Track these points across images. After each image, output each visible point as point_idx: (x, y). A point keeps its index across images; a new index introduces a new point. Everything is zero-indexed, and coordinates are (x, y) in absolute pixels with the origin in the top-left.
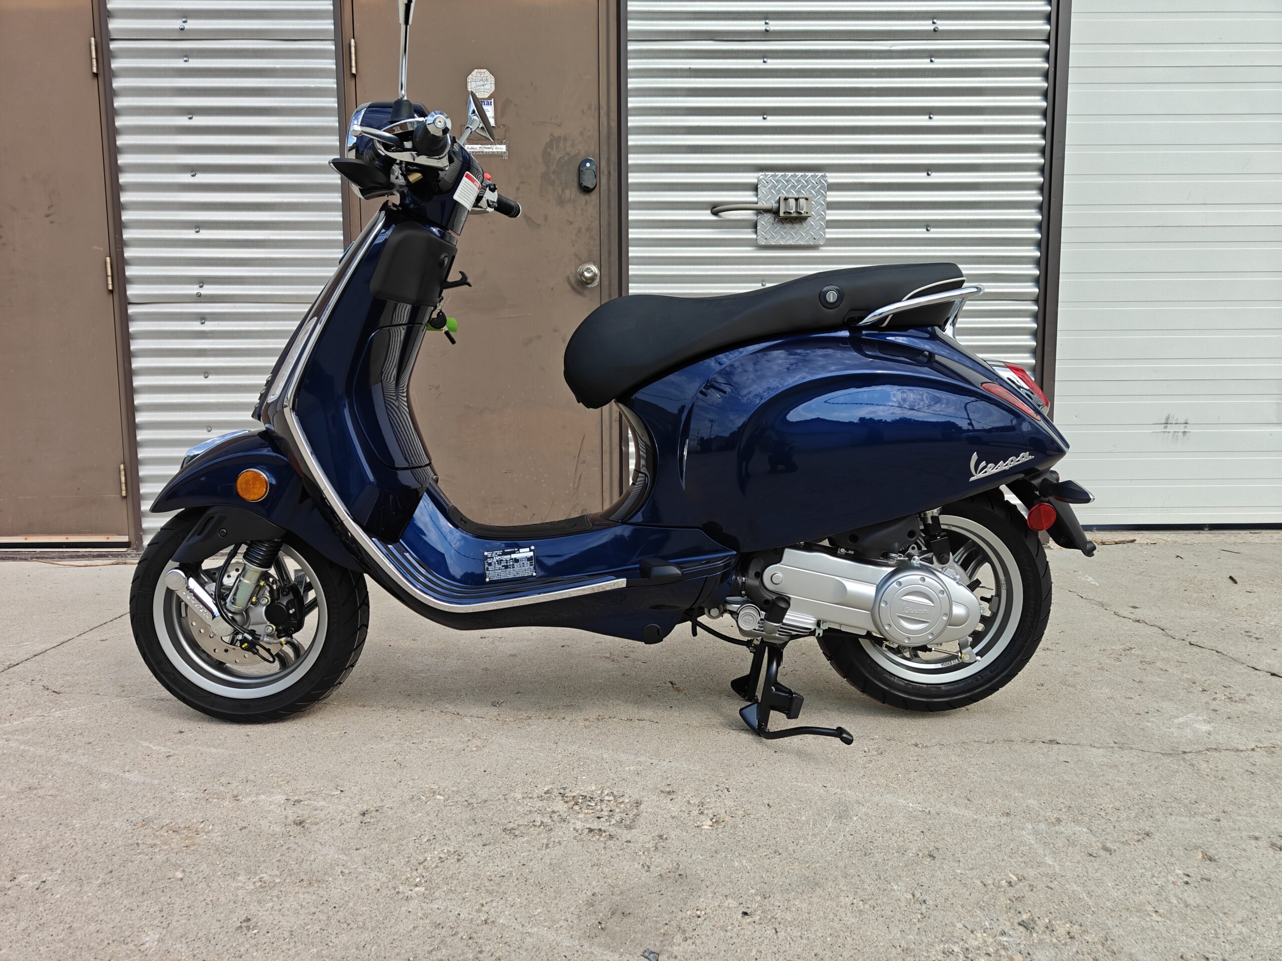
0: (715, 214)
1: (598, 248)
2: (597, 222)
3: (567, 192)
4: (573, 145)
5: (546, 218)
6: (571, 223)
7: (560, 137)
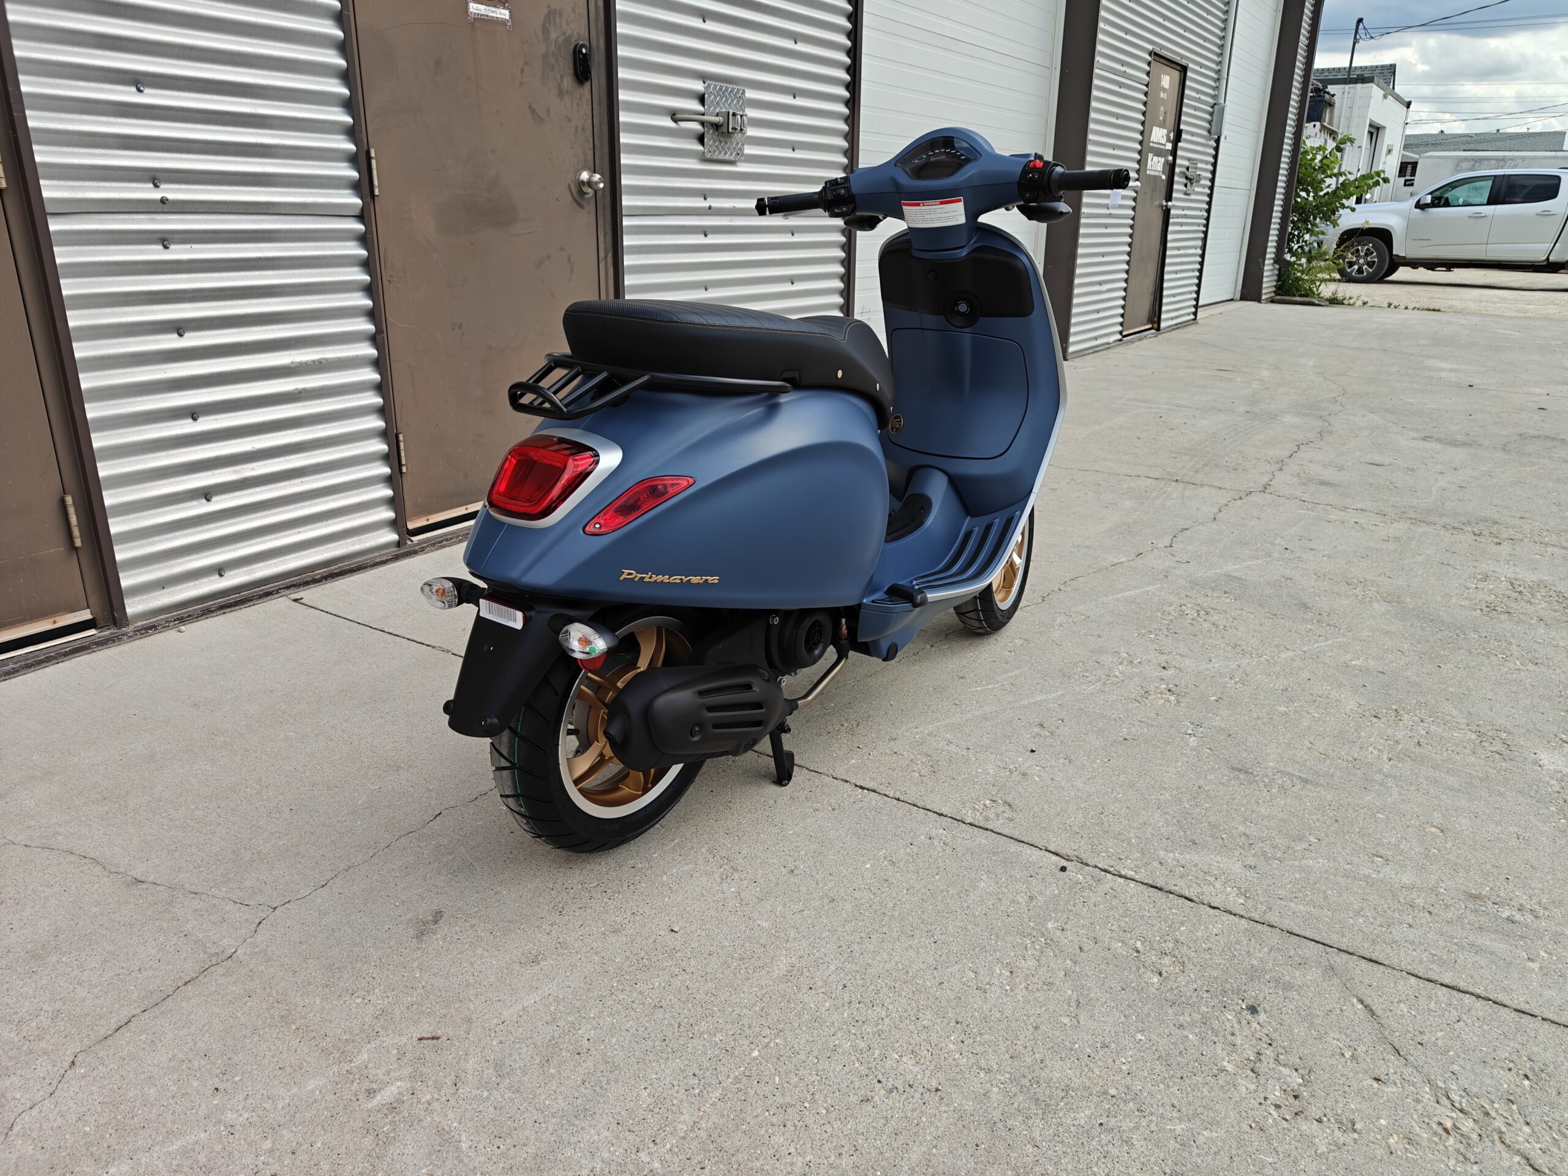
0: (676, 121)
1: (592, 152)
2: (590, 122)
3: (565, 81)
4: (568, 24)
5: (548, 112)
6: (570, 120)
7: (555, 10)
